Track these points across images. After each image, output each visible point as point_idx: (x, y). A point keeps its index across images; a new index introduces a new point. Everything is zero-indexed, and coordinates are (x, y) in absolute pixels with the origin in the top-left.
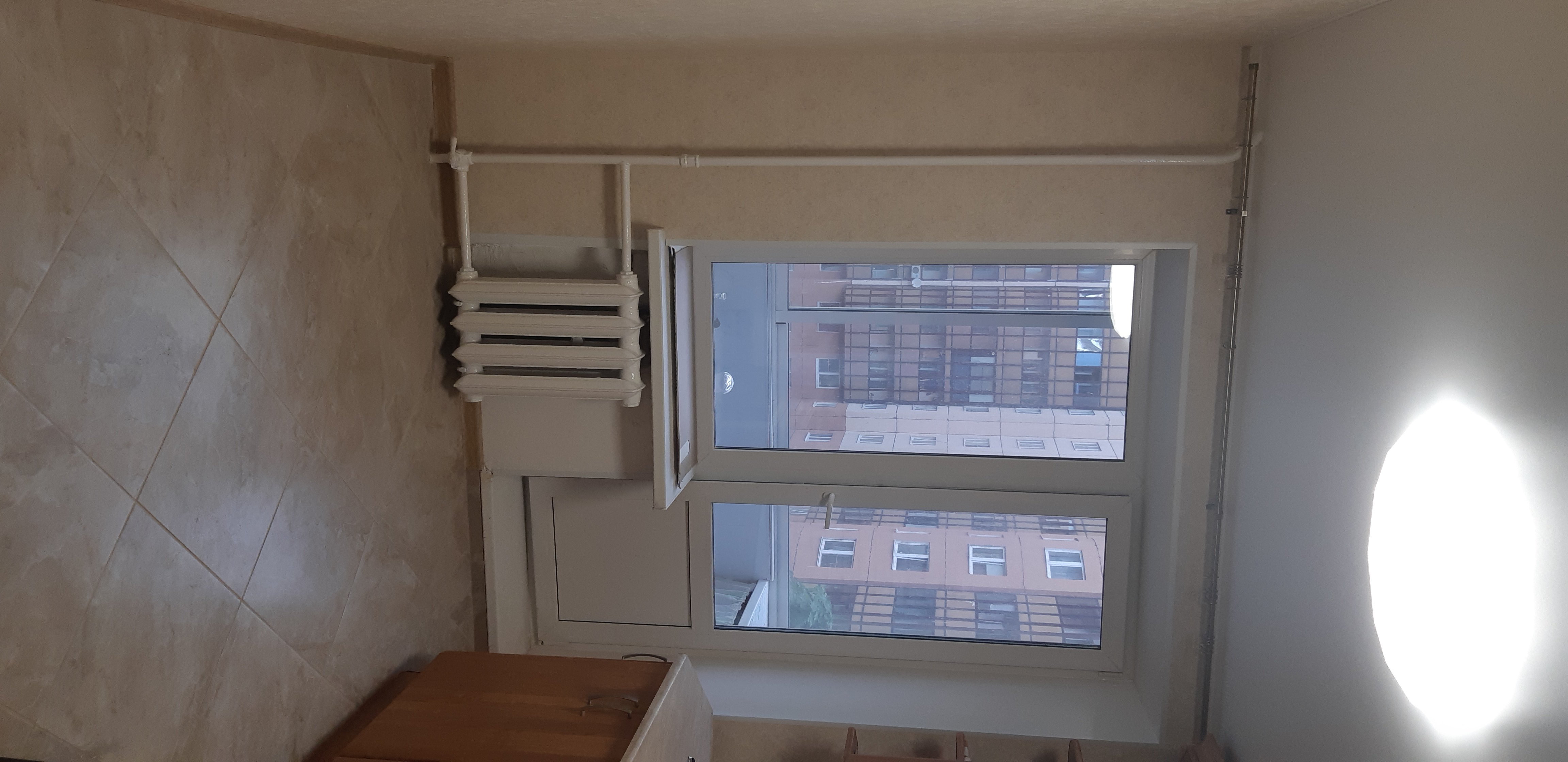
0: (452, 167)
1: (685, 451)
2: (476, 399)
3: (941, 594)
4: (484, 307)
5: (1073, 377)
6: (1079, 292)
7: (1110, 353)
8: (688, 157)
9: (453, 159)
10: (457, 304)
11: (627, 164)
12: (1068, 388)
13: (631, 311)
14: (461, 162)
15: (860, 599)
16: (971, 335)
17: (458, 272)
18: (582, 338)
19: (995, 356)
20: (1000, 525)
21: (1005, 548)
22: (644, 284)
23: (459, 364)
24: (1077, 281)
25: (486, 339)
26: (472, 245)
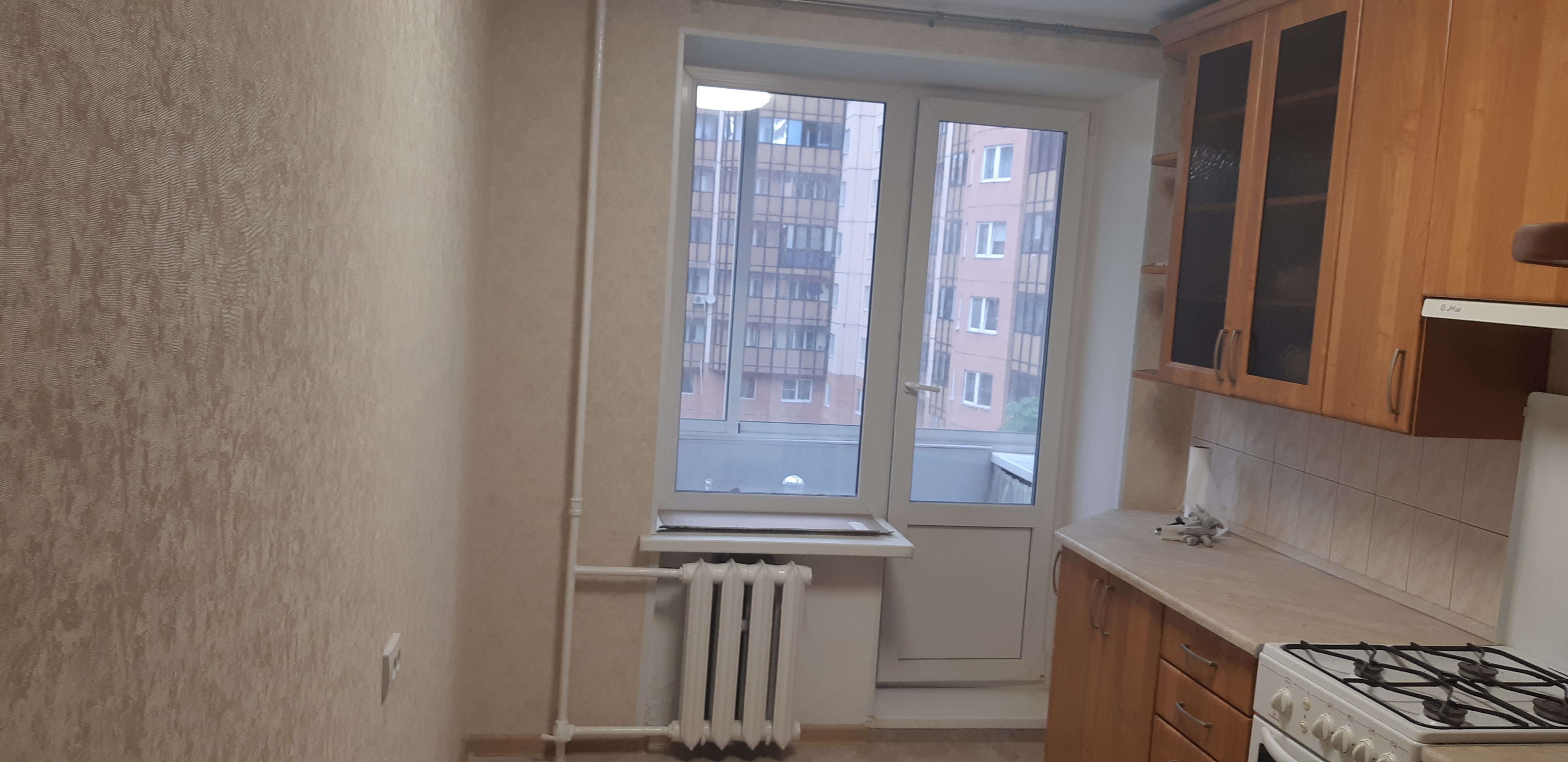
0: (570, 740)
1: (857, 526)
2: (798, 729)
3: (1022, 288)
4: (708, 716)
5: (811, 149)
6: (728, 140)
7: (789, 112)
8: (573, 509)
9: (562, 739)
10: (703, 742)
11: (576, 569)
12: (823, 154)
13: (719, 571)
14: (565, 731)
15: (1024, 368)
16: (765, 247)
17: (673, 740)
18: (742, 620)
19: (787, 224)
20: (955, 226)
21: (978, 222)
22: (693, 557)
23: (762, 743)
24: (716, 141)
25: (739, 715)
26: (647, 725)
